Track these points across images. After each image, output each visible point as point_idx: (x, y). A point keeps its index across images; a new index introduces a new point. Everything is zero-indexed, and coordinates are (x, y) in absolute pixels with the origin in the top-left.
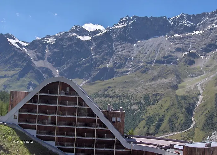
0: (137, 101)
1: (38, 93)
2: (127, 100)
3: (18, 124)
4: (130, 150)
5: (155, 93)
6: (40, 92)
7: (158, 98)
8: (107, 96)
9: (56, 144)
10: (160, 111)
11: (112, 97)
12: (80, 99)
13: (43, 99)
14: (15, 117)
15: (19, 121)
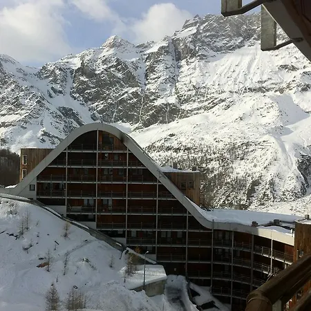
0: (216, 156)
1: (65, 150)
2: (200, 154)
3: (37, 199)
4: (211, 230)
5: (246, 141)
6: (69, 147)
7: (251, 148)
8: (168, 149)
9: (98, 226)
10: (255, 170)
11: (177, 150)
12: (131, 155)
13: (74, 158)
14: (32, 188)
15: (38, 194)
